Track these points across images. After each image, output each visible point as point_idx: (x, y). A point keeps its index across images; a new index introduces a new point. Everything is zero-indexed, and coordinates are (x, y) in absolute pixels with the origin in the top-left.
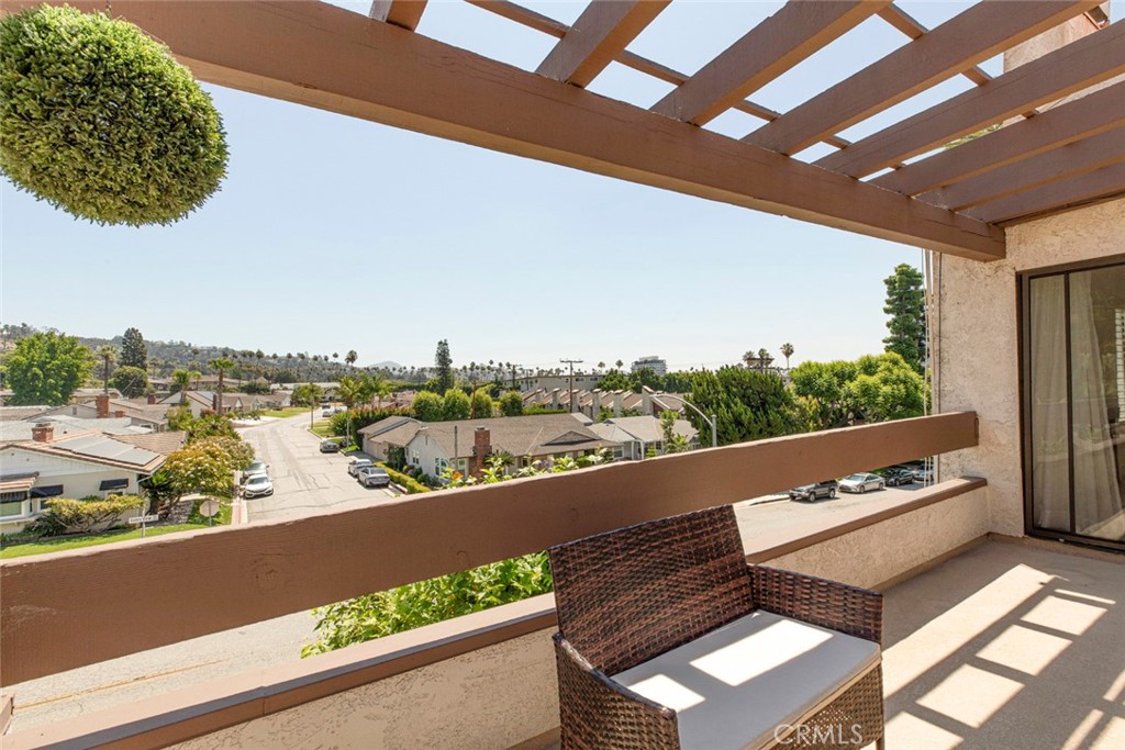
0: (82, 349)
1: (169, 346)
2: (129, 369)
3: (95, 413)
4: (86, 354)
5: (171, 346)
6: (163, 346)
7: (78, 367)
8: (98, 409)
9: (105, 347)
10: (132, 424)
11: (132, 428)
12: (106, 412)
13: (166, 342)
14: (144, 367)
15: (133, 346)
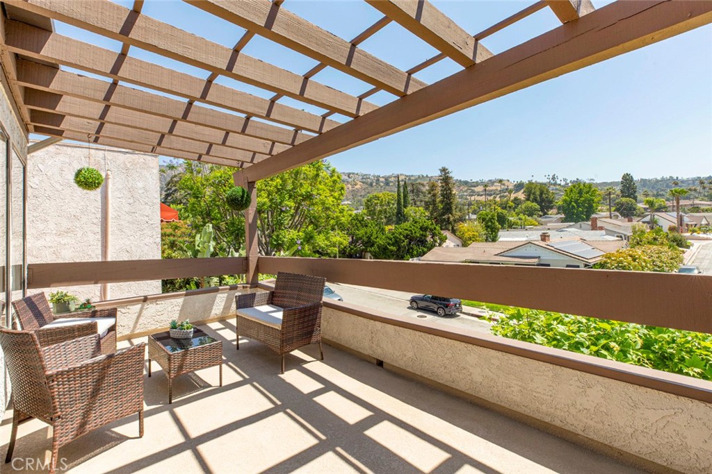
0: (594, 190)
1: (662, 181)
2: (624, 200)
3: (590, 227)
4: (597, 193)
5: (663, 180)
6: (657, 181)
7: (593, 200)
8: (592, 225)
9: (608, 187)
10: (607, 234)
11: (607, 236)
12: (596, 226)
13: (659, 178)
14: (635, 198)
15: (628, 185)
